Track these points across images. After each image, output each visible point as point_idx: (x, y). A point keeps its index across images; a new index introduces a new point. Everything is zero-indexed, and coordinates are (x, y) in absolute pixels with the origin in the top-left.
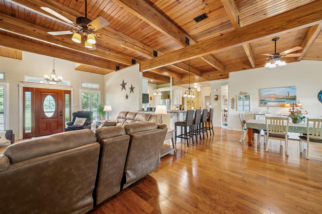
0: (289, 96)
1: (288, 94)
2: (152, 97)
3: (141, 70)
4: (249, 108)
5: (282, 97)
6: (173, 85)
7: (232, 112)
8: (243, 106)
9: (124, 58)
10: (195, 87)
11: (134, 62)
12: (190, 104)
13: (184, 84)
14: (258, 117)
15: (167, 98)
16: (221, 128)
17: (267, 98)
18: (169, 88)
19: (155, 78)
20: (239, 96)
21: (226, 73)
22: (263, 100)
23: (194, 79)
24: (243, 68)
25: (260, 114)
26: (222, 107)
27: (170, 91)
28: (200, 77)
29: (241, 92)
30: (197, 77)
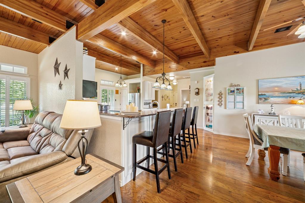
0: (301, 89)
1: (301, 86)
2: (118, 91)
3: (78, 37)
4: (242, 105)
5: (291, 91)
6: (143, 75)
7: (218, 111)
8: (233, 103)
9: (47, 14)
10: (171, 78)
11: (69, 26)
12: (165, 99)
13: (158, 74)
14: (258, 118)
15: (138, 91)
16: (203, 130)
17: (268, 92)
18: (139, 79)
19: (121, 66)
20: (228, 89)
21: (212, 59)
22: (262, 95)
23: (170, 67)
24: (235, 52)
25: (260, 114)
26: (204, 103)
27: (139, 83)
28: (178, 65)
29: (232, 84)
30: (174, 65)
